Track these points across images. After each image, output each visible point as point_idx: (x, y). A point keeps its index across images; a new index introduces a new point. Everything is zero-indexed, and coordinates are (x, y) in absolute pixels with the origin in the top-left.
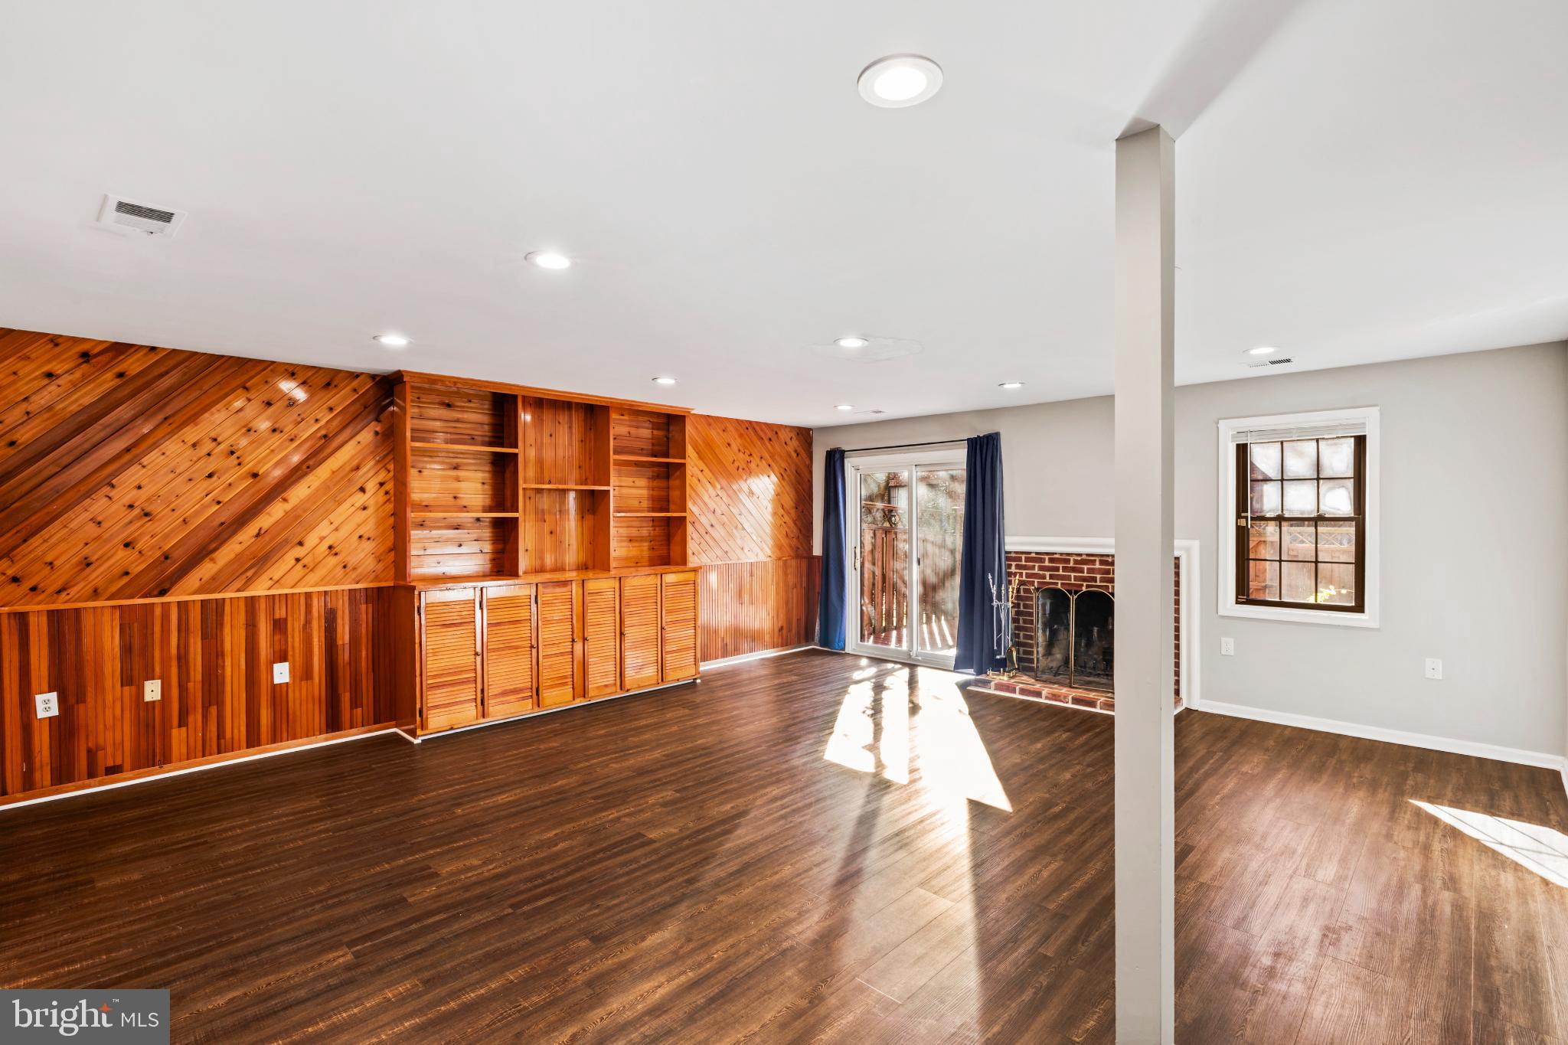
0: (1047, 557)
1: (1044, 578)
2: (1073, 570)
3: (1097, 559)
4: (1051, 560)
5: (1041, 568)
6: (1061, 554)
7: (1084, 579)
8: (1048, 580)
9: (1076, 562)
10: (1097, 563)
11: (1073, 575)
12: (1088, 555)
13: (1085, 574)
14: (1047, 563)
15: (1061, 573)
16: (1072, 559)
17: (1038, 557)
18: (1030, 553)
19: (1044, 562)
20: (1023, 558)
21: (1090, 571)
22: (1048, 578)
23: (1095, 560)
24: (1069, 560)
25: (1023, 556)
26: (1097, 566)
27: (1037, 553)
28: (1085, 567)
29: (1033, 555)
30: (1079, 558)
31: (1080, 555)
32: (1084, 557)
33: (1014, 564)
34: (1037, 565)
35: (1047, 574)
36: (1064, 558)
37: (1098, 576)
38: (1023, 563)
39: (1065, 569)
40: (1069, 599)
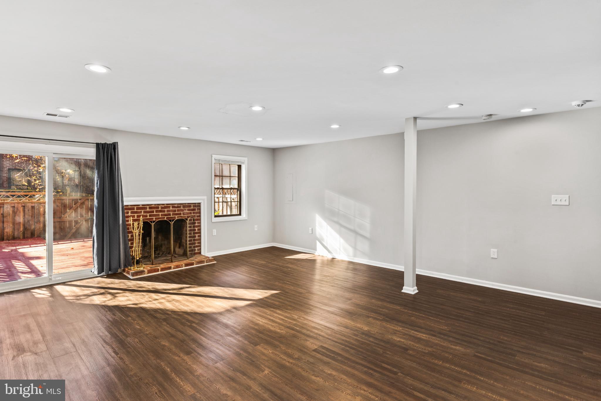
0: (148, 207)
1: (146, 216)
2: (161, 211)
3: (171, 206)
4: (150, 208)
5: (145, 212)
6: (155, 205)
7: (166, 215)
8: (148, 217)
9: (162, 208)
10: (171, 207)
11: (160, 213)
12: (167, 204)
13: (166, 213)
14: (148, 210)
15: (155, 213)
16: (160, 206)
17: (144, 207)
18: (139, 205)
19: (147, 209)
20: (135, 208)
21: (168, 211)
22: (148, 216)
23: (170, 206)
24: (159, 207)
25: (135, 207)
26: (171, 209)
27: (143, 205)
28: (166, 210)
29: (141, 206)
30: (163, 206)
31: (163, 204)
32: (165, 205)
33: (130, 211)
34: (143, 211)
35: (148, 214)
36: (157, 206)
37: (171, 213)
38: (135, 210)
39: (156, 211)
40: (170, 224)
